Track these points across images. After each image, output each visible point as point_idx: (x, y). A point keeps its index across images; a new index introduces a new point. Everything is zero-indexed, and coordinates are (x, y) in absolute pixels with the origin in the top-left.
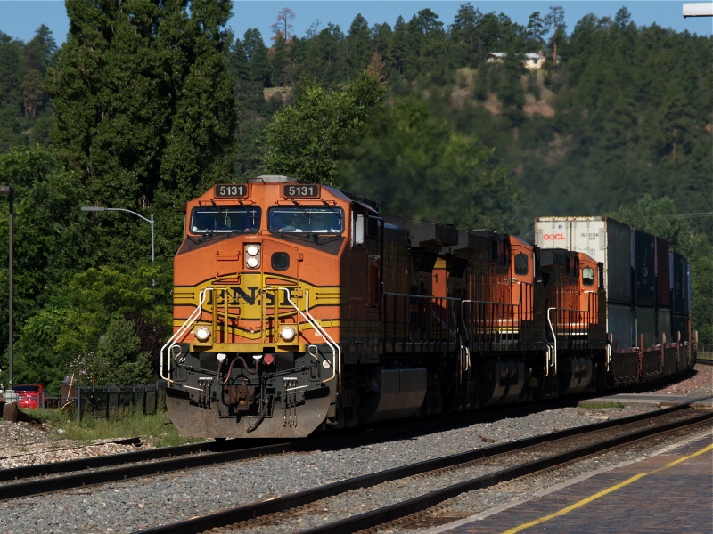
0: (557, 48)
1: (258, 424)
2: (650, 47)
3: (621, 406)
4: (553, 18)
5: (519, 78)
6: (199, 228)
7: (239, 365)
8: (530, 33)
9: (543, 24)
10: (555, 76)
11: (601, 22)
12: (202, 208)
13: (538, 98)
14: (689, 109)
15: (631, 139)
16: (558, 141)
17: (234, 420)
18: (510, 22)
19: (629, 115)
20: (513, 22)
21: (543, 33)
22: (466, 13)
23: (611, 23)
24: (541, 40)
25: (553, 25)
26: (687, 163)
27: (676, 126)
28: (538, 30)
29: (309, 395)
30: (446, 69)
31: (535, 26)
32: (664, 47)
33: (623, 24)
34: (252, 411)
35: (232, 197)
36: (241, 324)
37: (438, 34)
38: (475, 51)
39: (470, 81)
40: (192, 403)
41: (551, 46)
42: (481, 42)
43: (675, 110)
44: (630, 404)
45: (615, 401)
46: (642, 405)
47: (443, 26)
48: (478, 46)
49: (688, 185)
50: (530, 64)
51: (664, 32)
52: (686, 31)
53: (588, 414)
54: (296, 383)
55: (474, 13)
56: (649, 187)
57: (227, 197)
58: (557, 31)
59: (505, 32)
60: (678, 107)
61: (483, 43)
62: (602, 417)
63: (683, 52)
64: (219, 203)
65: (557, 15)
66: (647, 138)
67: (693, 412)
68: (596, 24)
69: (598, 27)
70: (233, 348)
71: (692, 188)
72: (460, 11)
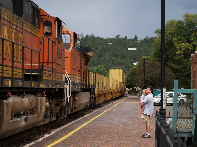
0: (82, 40)
11: (89, 36)
27: (101, 53)
32: (99, 40)
33: (93, 36)
43: (101, 50)
58: (82, 37)
63: (102, 41)
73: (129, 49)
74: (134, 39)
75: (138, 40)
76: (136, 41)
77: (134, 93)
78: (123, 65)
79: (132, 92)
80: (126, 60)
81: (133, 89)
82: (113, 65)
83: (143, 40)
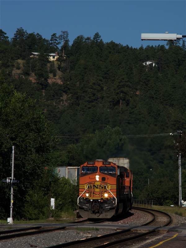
0: (65, 51)
1: (100, 215)
2: (110, 52)
3: (97, 230)
4: (63, 37)
5: (46, 65)
6: (83, 171)
7: (95, 202)
8: (51, 44)
9: (58, 40)
10: (63, 65)
11: (86, 39)
12: (84, 167)
13: (55, 75)
14: (129, 83)
15: (100, 98)
16: (65, 97)
17: (94, 214)
18: (42, 38)
19: (99, 85)
20: (43, 38)
21: (58, 44)
22: (20, 33)
23: (91, 40)
24: (57, 47)
25: (63, 40)
26: (127, 110)
27: (122, 92)
28: (55, 42)
29: (111, 209)
30: (10, 60)
31: (54, 40)
32: (117, 52)
33: (97, 41)
34: (98, 212)
35: (91, 164)
36: (95, 193)
37: (6, 42)
38: (24, 51)
39: (21, 66)
40: (85, 210)
41: (62, 50)
42: (27, 47)
43: (122, 84)
44: (101, 229)
45: (94, 227)
46: (108, 229)
47: (9, 39)
48: (26, 49)
49: (127, 121)
50: (51, 59)
51: (117, 45)
52: (127, 45)
53: (81, 233)
54: (108, 206)
55: (24, 33)
56: (109, 122)
57: (90, 164)
58: (65, 43)
59: (39, 43)
60: (123, 82)
61: (28, 48)
62: (88, 235)
63: (126, 56)
64: (88, 166)
65: (65, 36)
66: (108, 97)
67: (132, 234)
68: (84, 40)
69: (85, 42)
70: (94, 198)
71: (129, 123)
72: (17, 32)
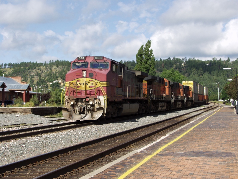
5: (181, 66)
10: (185, 66)
18: (180, 59)
28: (183, 60)
30: (172, 65)
33: (194, 60)
37: (171, 60)
39: (175, 66)
42: (176, 62)
55: (175, 58)
58: (186, 60)
73: (224, 69)
74: (227, 61)
75: (230, 61)
76: (228, 62)
77: (228, 104)
78: (219, 81)
79: (226, 103)
80: (221, 77)
81: (227, 101)
82: (210, 81)
83: (234, 61)
